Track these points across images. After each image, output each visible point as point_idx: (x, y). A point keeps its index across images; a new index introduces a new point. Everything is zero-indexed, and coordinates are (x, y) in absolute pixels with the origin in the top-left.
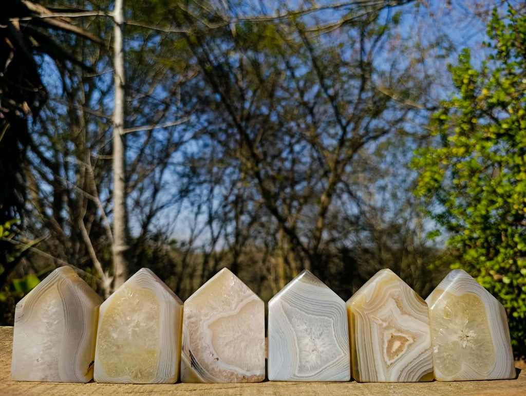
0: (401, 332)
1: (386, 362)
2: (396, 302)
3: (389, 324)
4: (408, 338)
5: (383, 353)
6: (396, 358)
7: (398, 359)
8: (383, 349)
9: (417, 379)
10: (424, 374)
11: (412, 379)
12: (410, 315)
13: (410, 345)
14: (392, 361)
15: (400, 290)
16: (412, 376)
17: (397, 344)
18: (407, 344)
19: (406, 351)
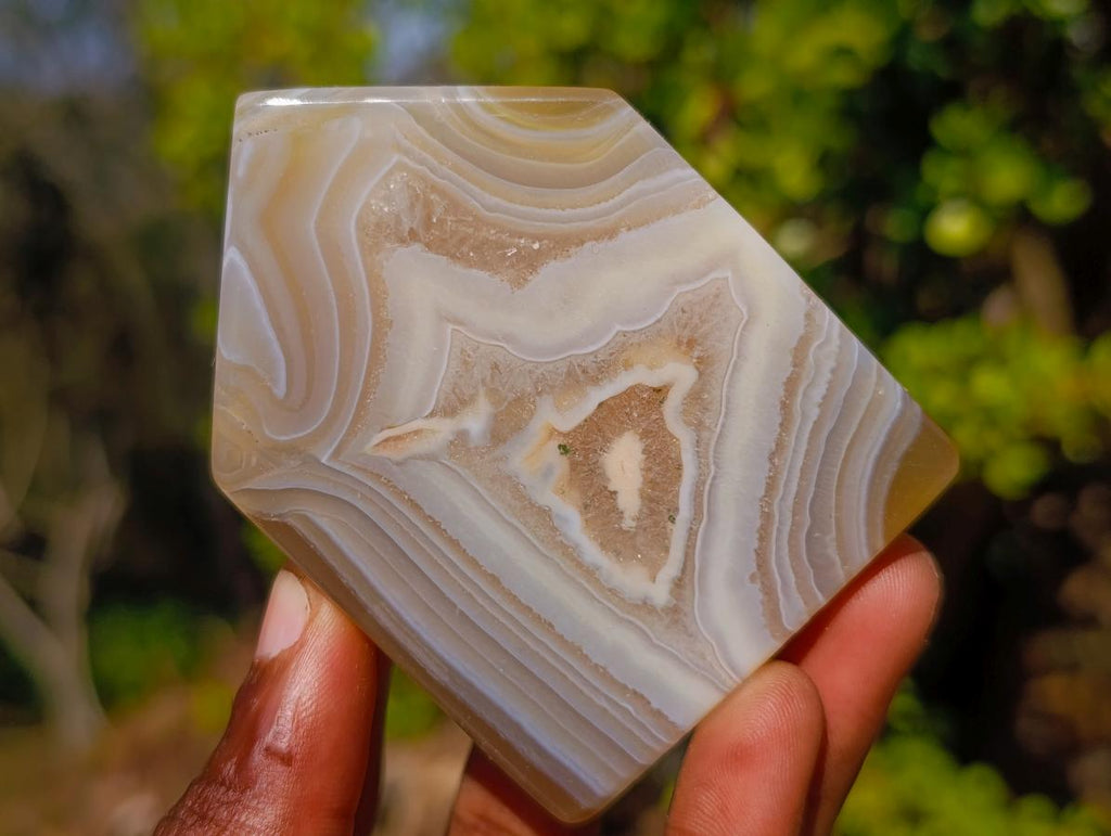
0: (595, 381)
1: (645, 606)
2: (438, 246)
3: (492, 392)
4: (653, 380)
5: (591, 573)
6: (678, 533)
7: (692, 534)
8: (570, 552)
9: (870, 536)
10: (888, 477)
11: (844, 561)
12: (563, 244)
13: (696, 397)
14: (671, 569)
15: (396, 158)
16: (832, 552)
17: (624, 462)
18: (671, 407)
19: (699, 455)
